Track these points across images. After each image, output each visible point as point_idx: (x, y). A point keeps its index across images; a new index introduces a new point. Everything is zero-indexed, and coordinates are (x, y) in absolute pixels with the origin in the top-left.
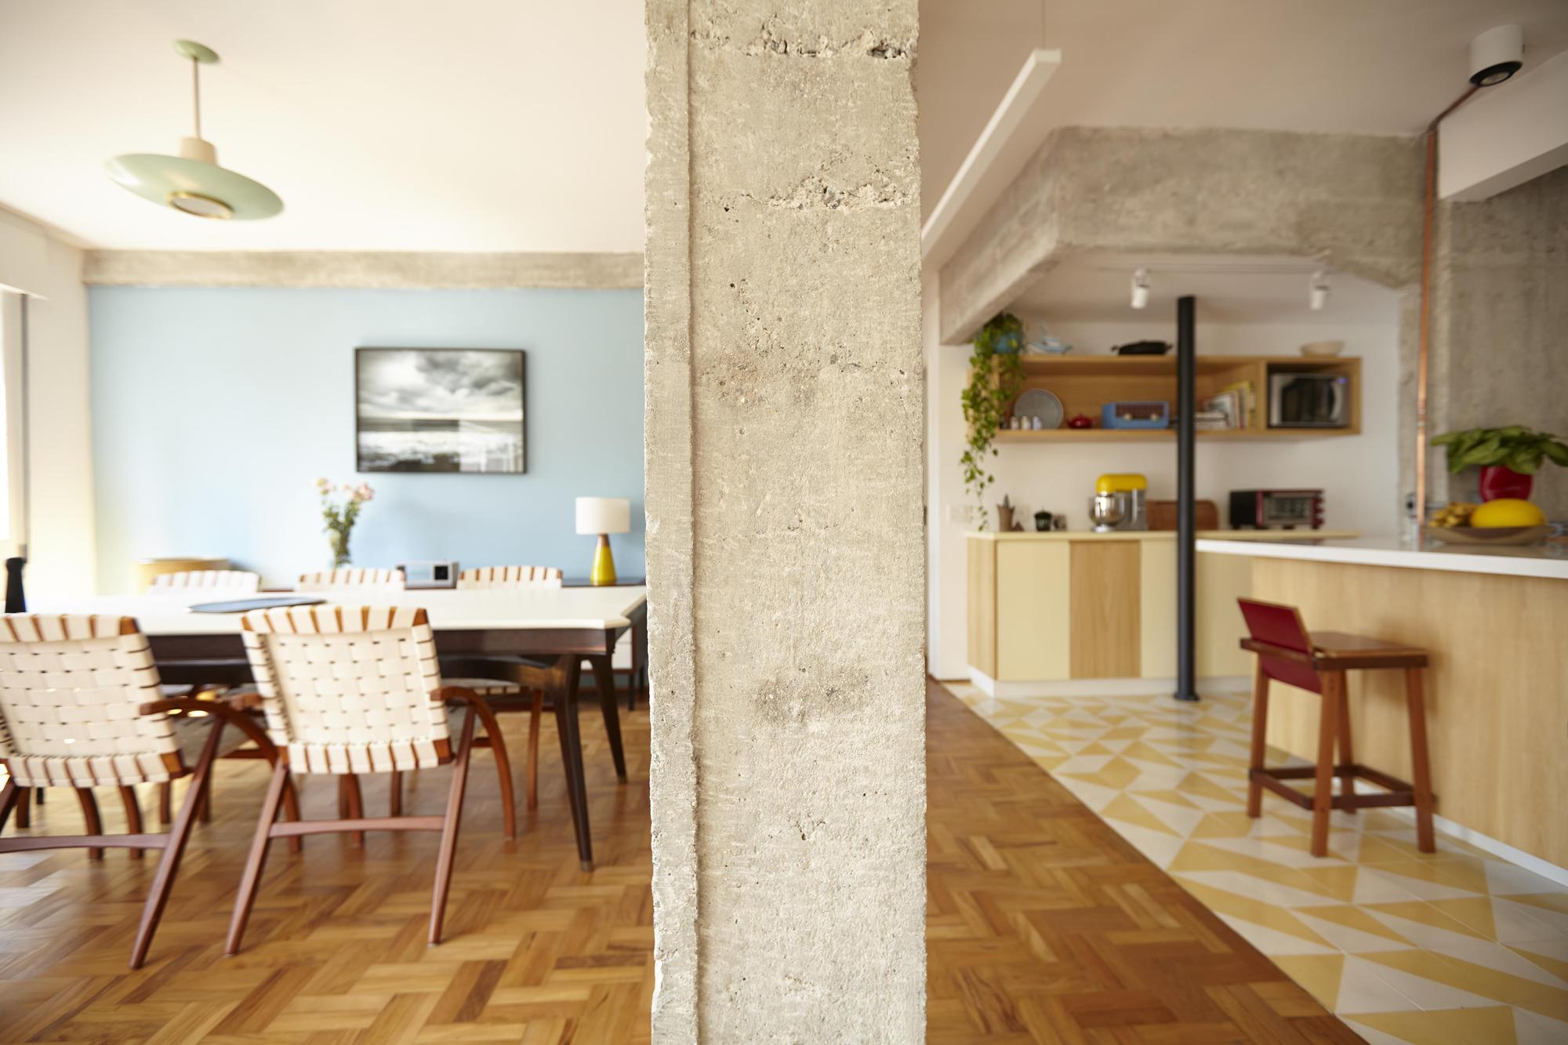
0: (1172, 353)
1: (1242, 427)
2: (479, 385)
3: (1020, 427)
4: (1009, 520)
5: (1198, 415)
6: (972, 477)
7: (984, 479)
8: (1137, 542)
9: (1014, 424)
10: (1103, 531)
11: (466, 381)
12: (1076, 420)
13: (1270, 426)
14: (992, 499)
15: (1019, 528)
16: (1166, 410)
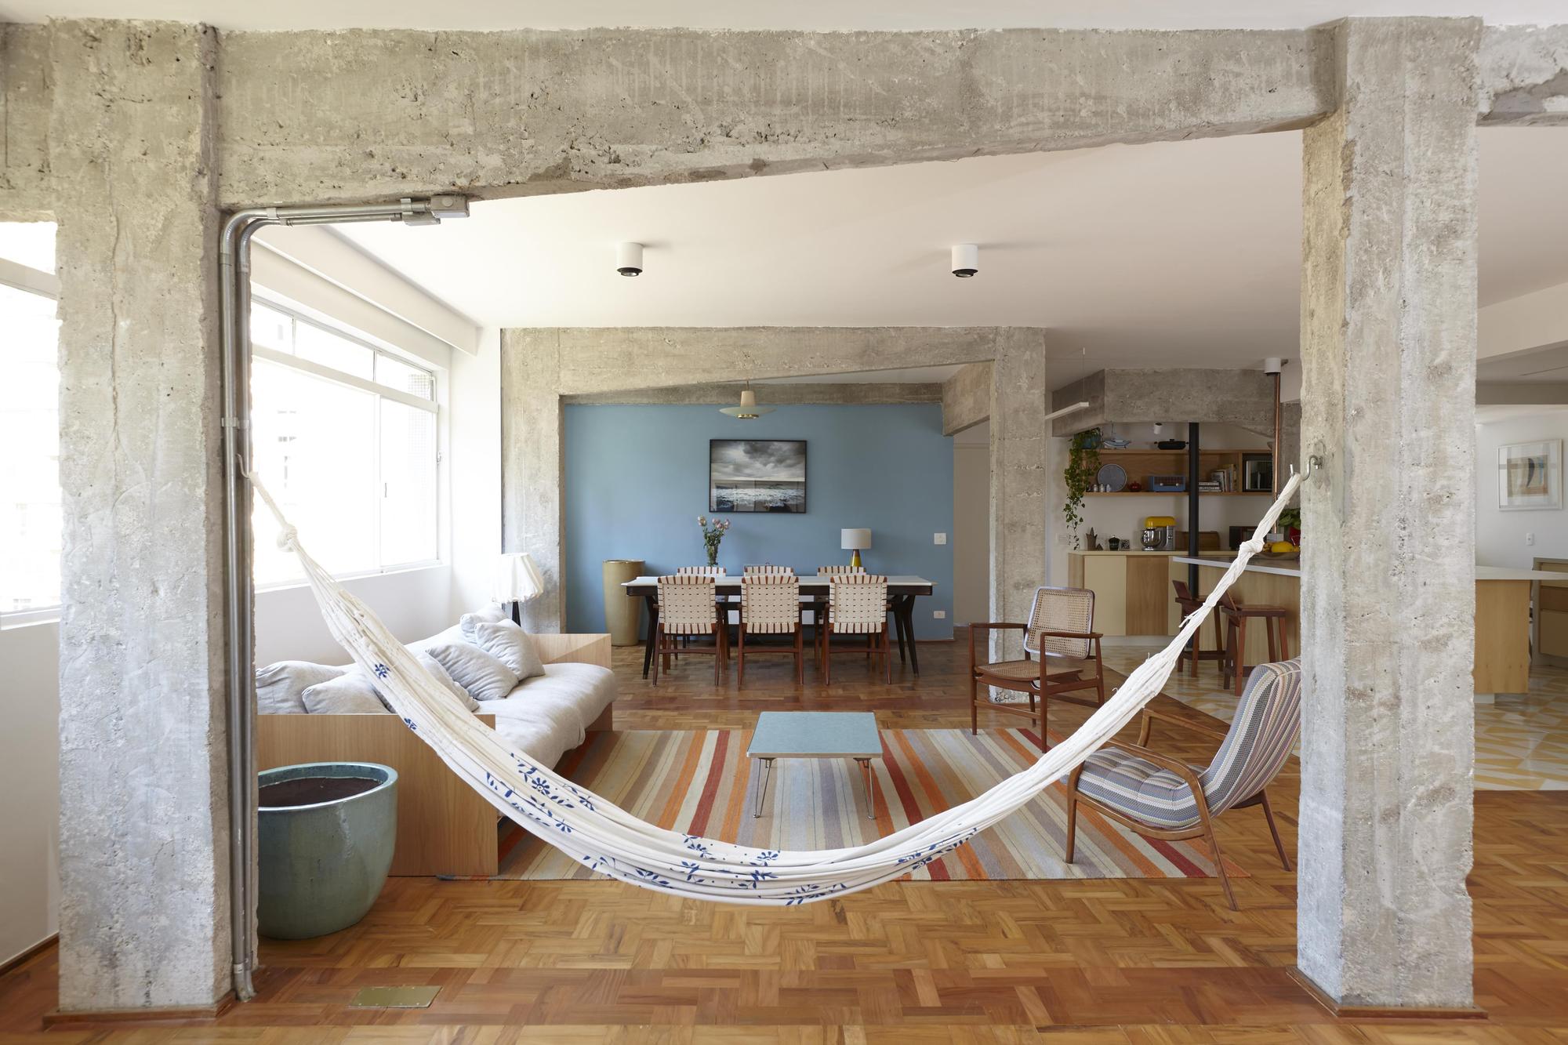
0: (1187, 446)
1: (1229, 491)
2: (780, 461)
3: (1099, 491)
4: (1092, 543)
5: (1200, 484)
6: (1071, 519)
7: (1078, 520)
8: (1167, 556)
9: (1095, 489)
10: (1149, 551)
11: (773, 459)
12: (1133, 485)
13: (1245, 490)
14: (1082, 531)
15: (1099, 548)
16: (1184, 481)
